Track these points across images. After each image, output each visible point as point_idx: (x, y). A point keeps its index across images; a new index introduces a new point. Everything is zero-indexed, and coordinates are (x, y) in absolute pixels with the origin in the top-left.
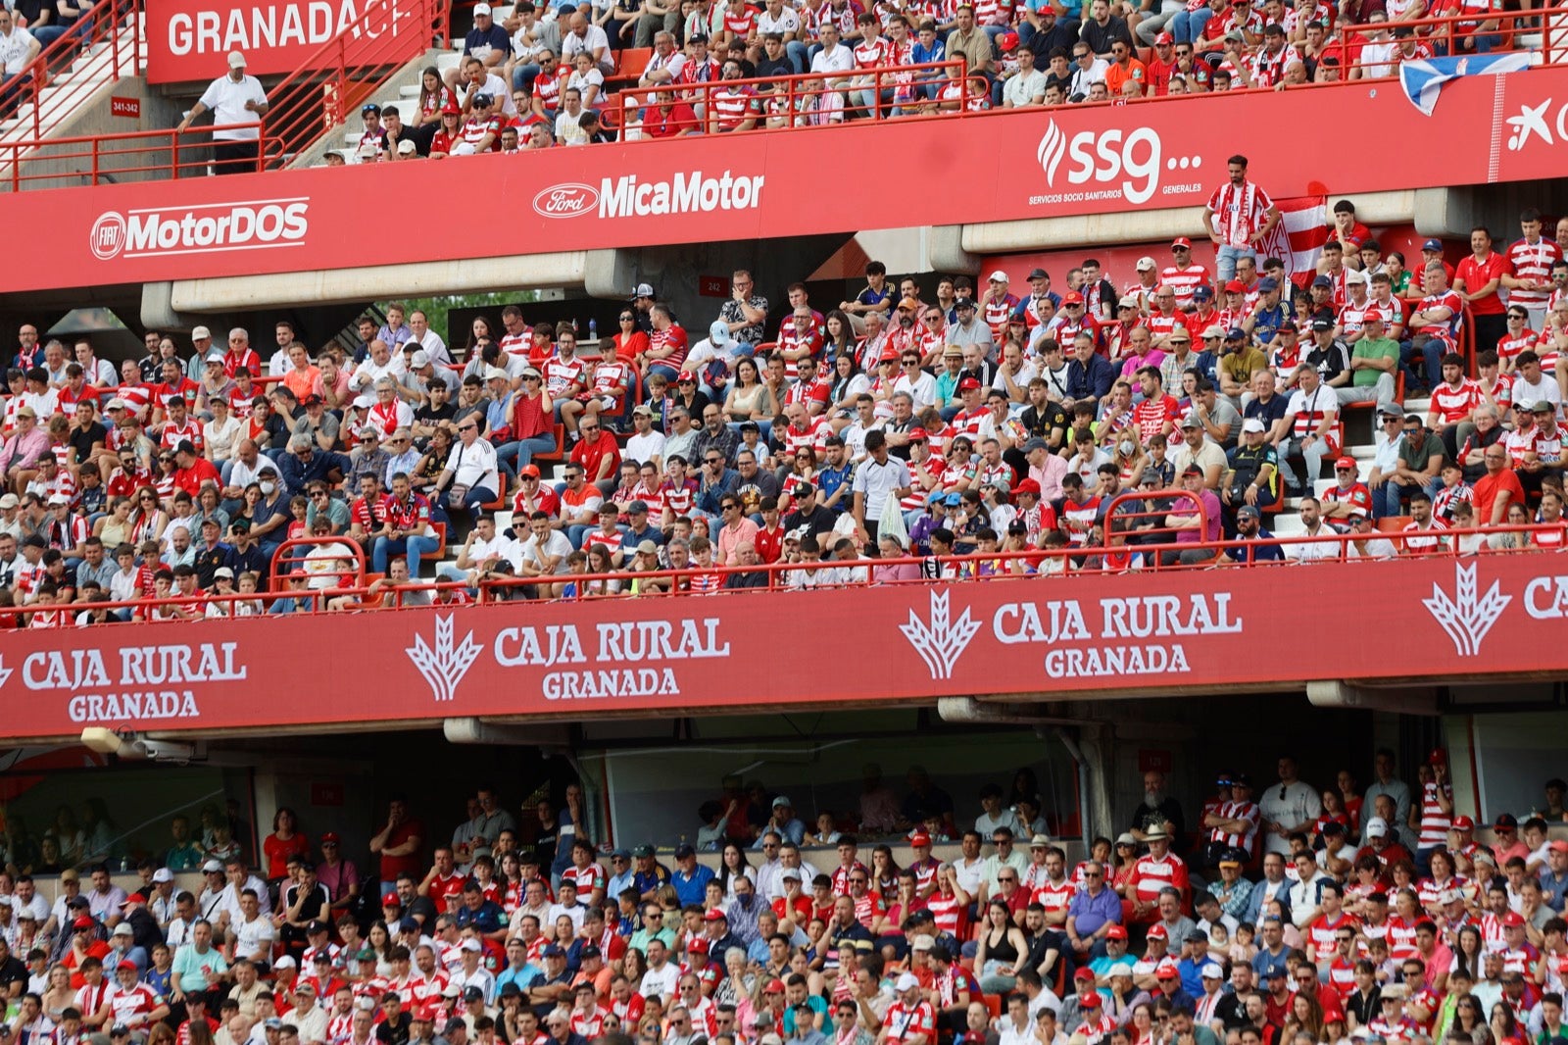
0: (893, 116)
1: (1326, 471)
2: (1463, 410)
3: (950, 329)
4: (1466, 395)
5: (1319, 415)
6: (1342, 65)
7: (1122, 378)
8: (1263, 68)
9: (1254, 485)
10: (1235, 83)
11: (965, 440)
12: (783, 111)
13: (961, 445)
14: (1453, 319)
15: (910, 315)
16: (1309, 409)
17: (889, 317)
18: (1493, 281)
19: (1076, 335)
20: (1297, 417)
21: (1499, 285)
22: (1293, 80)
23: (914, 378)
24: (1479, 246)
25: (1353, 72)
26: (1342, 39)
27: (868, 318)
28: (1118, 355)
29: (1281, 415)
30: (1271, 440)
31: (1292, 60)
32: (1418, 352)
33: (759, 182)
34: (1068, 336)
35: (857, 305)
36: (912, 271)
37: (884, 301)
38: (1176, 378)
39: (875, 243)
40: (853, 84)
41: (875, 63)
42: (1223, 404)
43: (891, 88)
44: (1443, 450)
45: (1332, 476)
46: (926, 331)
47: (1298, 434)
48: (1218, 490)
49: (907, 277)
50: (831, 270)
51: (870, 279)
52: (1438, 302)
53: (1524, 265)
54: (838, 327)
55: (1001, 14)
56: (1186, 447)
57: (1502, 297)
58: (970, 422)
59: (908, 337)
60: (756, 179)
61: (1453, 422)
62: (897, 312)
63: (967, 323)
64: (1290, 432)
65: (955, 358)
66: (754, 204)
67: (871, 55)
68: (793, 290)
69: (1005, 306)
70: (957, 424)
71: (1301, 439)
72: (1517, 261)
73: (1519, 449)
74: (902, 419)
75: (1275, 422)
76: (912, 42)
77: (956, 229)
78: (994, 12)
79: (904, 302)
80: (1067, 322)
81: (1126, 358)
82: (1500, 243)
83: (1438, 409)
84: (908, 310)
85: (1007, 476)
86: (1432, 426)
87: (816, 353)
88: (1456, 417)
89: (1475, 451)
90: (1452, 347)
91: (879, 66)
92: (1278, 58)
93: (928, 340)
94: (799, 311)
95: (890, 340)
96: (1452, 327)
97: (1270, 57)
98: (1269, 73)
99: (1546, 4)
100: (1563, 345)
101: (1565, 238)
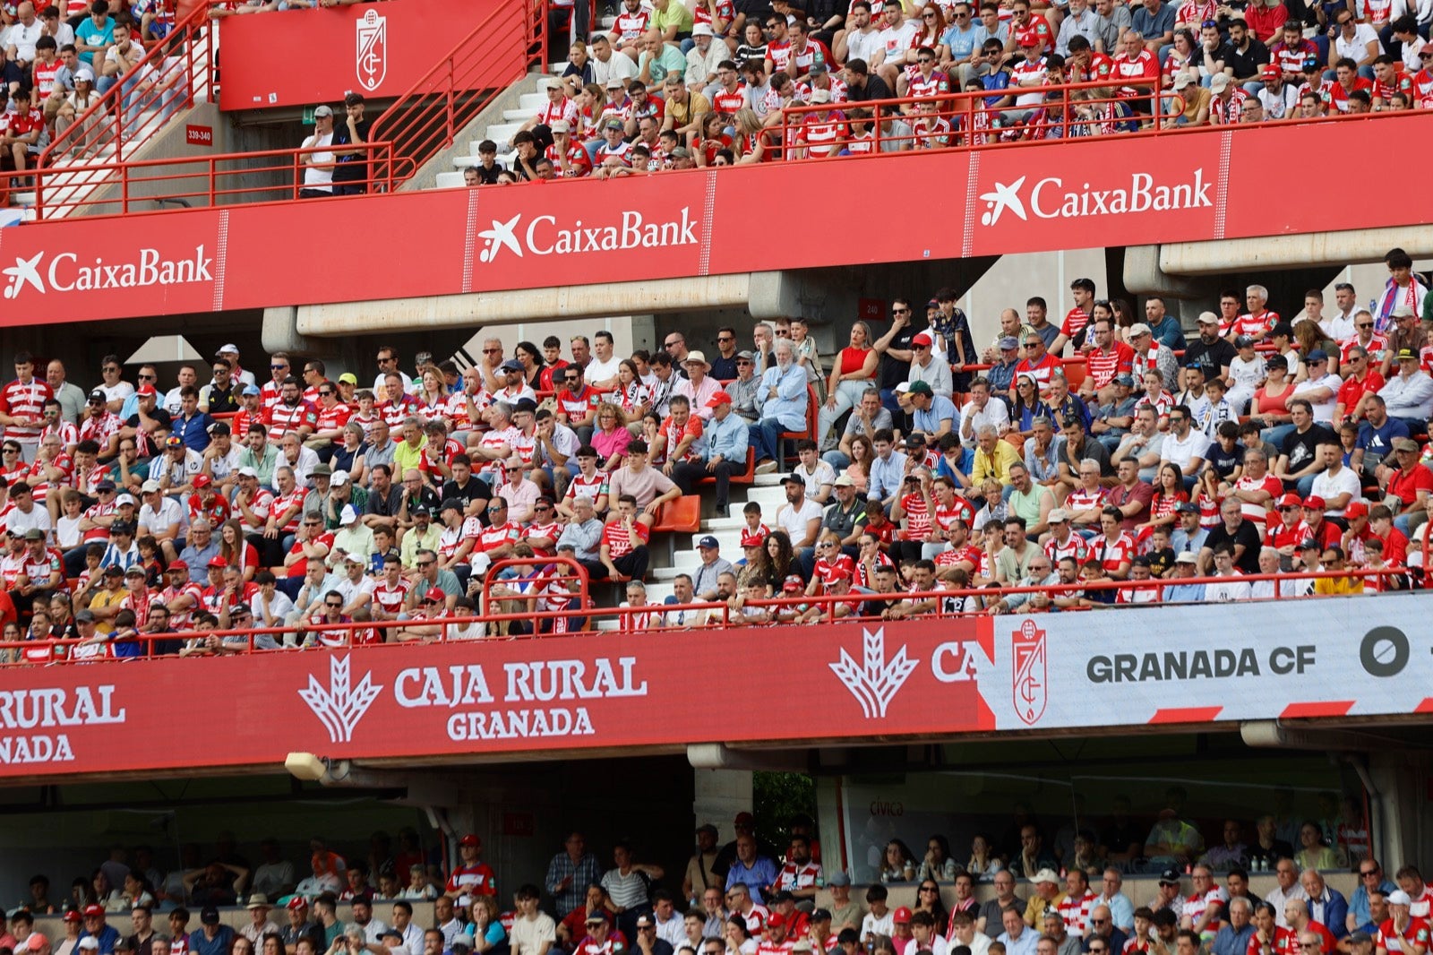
53: (18, 404)
72: (12, 400)
73: (12, 573)
99: (39, 165)
100: (52, 477)
101: (54, 378)
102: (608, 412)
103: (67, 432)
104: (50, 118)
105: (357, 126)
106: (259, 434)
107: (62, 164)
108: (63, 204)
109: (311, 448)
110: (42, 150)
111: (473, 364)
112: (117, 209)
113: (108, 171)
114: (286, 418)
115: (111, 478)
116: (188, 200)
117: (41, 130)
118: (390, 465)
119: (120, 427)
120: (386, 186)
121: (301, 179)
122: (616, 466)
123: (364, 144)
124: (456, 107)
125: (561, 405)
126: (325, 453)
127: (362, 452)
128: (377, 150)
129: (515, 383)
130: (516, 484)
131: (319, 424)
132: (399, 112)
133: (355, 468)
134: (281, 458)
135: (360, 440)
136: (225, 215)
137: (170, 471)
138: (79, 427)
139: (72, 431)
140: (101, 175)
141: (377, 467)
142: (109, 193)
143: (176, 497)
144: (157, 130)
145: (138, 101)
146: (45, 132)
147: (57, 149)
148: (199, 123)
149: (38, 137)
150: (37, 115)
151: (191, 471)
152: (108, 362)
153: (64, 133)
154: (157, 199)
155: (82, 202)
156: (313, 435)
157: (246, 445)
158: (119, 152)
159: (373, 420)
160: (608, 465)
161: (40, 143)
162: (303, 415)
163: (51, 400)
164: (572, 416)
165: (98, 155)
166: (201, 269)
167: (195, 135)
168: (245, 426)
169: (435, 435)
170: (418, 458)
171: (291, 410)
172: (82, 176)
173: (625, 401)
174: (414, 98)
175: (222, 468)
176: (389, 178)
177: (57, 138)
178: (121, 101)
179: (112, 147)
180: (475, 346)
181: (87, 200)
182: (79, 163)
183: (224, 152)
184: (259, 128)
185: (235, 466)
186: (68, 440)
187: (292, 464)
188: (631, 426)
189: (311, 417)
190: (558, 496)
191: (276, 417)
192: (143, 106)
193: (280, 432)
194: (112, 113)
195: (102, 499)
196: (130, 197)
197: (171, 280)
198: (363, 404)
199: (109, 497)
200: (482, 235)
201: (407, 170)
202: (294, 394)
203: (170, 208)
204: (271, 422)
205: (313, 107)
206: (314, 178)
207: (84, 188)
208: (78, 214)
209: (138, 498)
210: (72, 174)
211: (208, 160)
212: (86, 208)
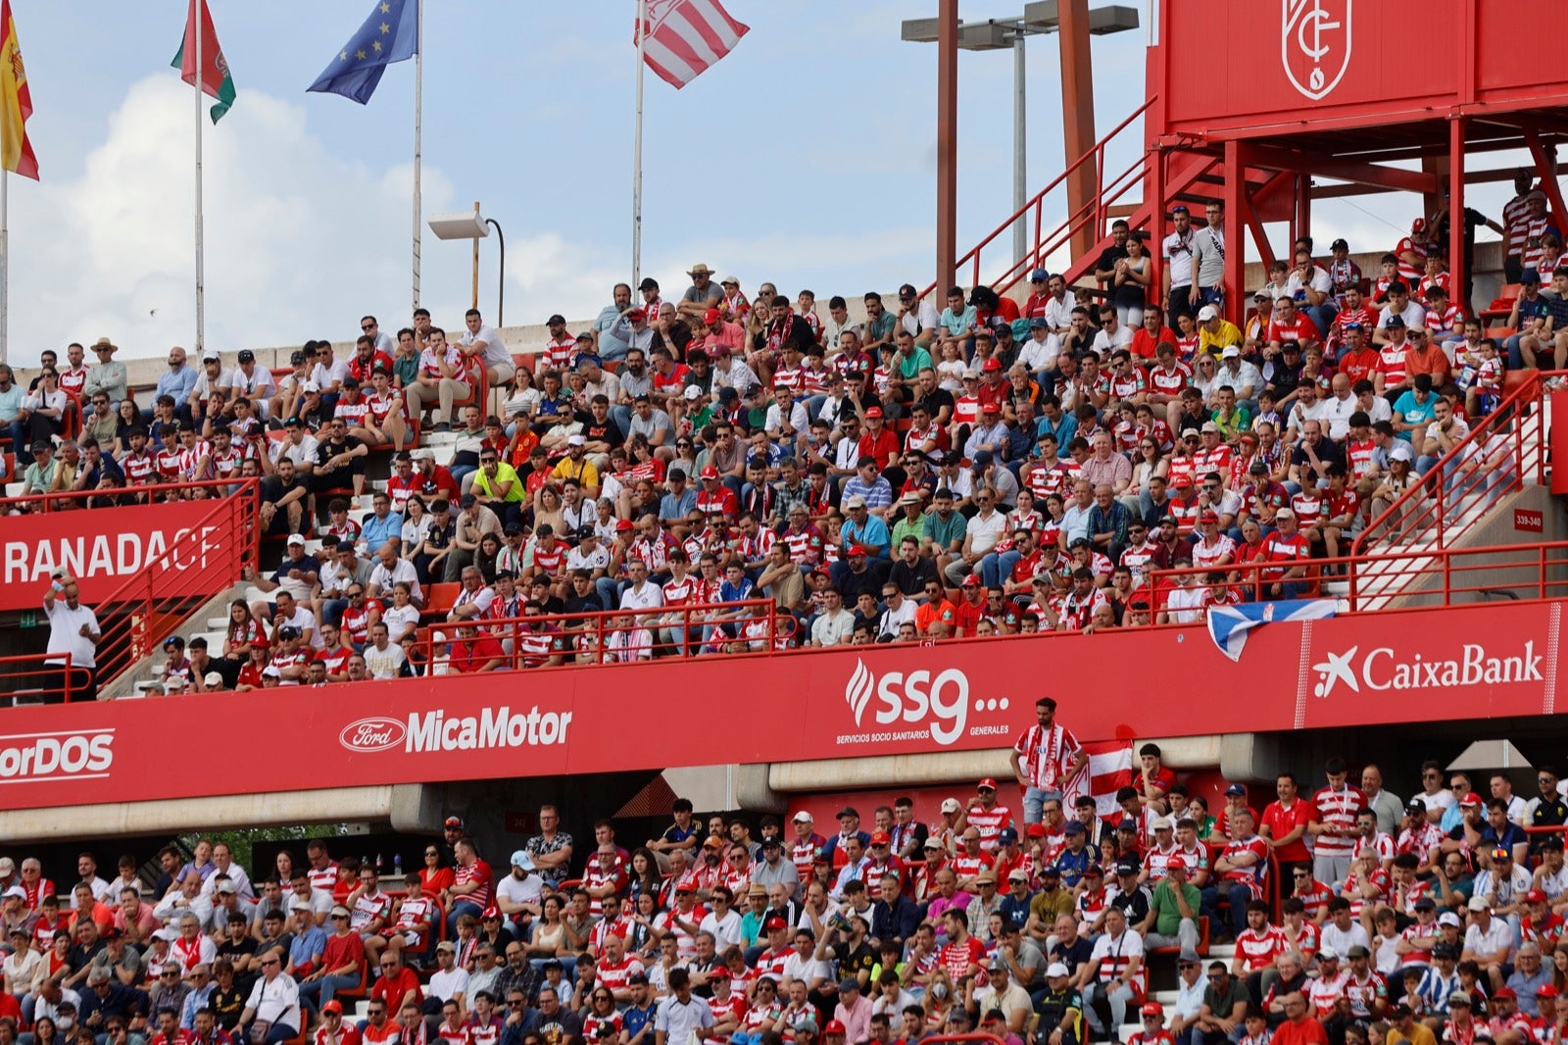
0: (702, 654)
1: (1131, 1017)
2: (1268, 957)
3: (754, 867)
4: (1271, 941)
5: (1125, 960)
6: (1151, 610)
7: (928, 920)
8: (1071, 611)
9: (1059, 1029)
10: (1043, 626)
11: (769, 980)
12: (592, 648)
13: (765, 985)
14: (1258, 864)
15: (715, 853)
16: (1115, 954)
17: (695, 855)
18: (1299, 827)
19: (882, 876)
20: (1103, 961)
21: (1305, 831)
22: (1102, 623)
23: (721, 915)
24: (1284, 793)
25: (1160, 616)
26: (1150, 584)
27: (673, 856)
28: (924, 896)
29: (1087, 959)
30: (1076, 983)
31: (1100, 604)
32: (1224, 898)
33: (567, 718)
34: (874, 876)
35: (662, 843)
36: (719, 809)
37: (690, 839)
38: (982, 921)
39: (681, 781)
40: (661, 621)
41: (685, 600)
42: (1029, 947)
43: (699, 626)
44: (1248, 996)
45: (1137, 1021)
46: (731, 870)
47: (1103, 978)
48: (1022, 1033)
49: (715, 814)
50: (637, 807)
51: (677, 816)
52: (1244, 847)
53: (1330, 812)
54: (644, 864)
55: (811, 553)
56: (991, 989)
57: (1308, 844)
58: (775, 962)
59: (714, 876)
60: (563, 715)
61: (1257, 968)
62: (703, 853)
63: (774, 862)
64: (1095, 976)
65: (759, 898)
66: (562, 740)
67: (680, 593)
68: (599, 826)
69: (810, 847)
70: (762, 964)
71: (1107, 983)
72: (1323, 808)
73: (1323, 998)
74: (705, 959)
75: (1080, 966)
76: (721, 581)
77: (762, 768)
78: (803, 552)
79: (709, 840)
80: (874, 863)
81: (931, 900)
82: (1306, 789)
83: (1242, 955)
84: (713, 848)
85: (811, 1016)
86: (1237, 972)
87: (621, 891)
88: (1260, 964)
89: (1279, 998)
90: (1257, 893)
91: (688, 603)
92: (1086, 602)
93: (733, 880)
94: (602, 849)
95: (696, 878)
96: (1258, 872)
97: (1079, 600)
98: (1078, 617)
99: (1353, 552)
100: (1368, 893)
101: (1370, 785)
103: (1383, 844)
104: (1365, 500)
107: (1378, 551)
108: (1379, 595)
110: (1356, 536)
112: (1438, 601)
113: (1430, 559)
115: (1431, 895)
116: (1516, 592)
117: (1355, 514)
119: (1441, 840)
136: (1557, 609)
137: (1496, 888)
138: (1395, 838)
139: (1389, 844)
140: (1420, 563)
142: (1429, 583)
143: (1503, 917)
144: (1482, 514)
145: (1461, 483)
146: (1359, 519)
147: (1372, 535)
148: (1528, 507)
149: (1352, 521)
150: (1351, 496)
151: (1518, 890)
152: (1428, 767)
153: (1380, 517)
154: (1481, 591)
155: (1400, 592)
158: (1440, 539)
161: (1354, 527)
163: (1364, 809)
165: (1418, 542)
166: (1530, 667)
167: (1524, 520)
172: (1399, 565)
175: (1553, 886)
177: (1373, 523)
178: (1443, 482)
179: (1433, 533)
181: (1404, 591)
182: (1397, 550)
183: (1555, 539)
186: (1383, 852)
192: (1466, 489)
194: (1433, 496)
195: (1420, 918)
196: (1452, 587)
197: (1497, 679)
199: (1428, 916)
203: (1496, 600)
207: (1401, 577)
208: (1395, 605)
209: (1463, 918)
210: (1388, 562)
211: (1538, 548)
212: (1404, 599)
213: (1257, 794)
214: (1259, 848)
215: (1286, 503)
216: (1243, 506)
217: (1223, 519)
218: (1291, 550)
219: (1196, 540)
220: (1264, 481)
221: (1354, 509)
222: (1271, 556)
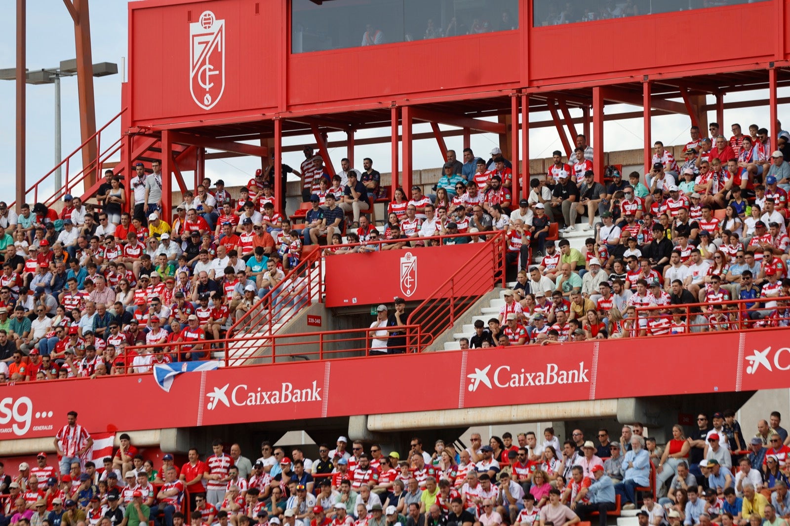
6: (125, 366)
8: (85, 367)
10: (70, 375)
14: (179, 494)
18: (199, 475)
22: (100, 373)
24: (192, 458)
25: (129, 369)
26: (125, 353)
28: (9, 512)
32: (162, 512)
52: (172, 486)
53: (215, 467)
57: (204, 484)
72: (211, 465)
90: (178, 508)
92: (92, 362)
96: (179, 499)
97: (88, 361)
98: (88, 370)
99: (227, 337)
100: (233, 509)
101: (234, 454)
102: (539, 475)
103: (242, 484)
104: (232, 310)
105: (401, 316)
106: (347, 485)
107: (239, 336)
108: (240, 358)
109: (376, 493)
110: (228, 328)
111: (465, 448)
112: (269, 361)
113: (265, 340)
114: (361, 477)
115: (266, 509)
116: (308, 356)
117: (227, 317)
118: (419, 503)
119: (270, 481)
120: (417, 349)
121: (370, 345)
122: (544, 504)
123: (404, 326)
124: (455, 306)
125: (514, 470)
126: (383, 496)
127: (403, 495)
128: (412, 329)
129: (488, 459)
130: (489, 514)
131: (380, 480)
132: (424, 309)
133: (400, 505)
134: (359, 499)
135: (402, 489)
136: (328, 364)
137: (299, 506)
138: (248, 480)
139: (245, 483)
140: (261, 342)
141: (412, 504)
142: (265, 352)
143: (302, 519)
144: (291, 318)
145: (281, 302)
146: (230, 319)
147: (237, 328)
148: (314, 314)
149: (226, 321)
150: (225, 309)
151: (309, 506)
152: (265, 445)
153: (241, 319)
154: (291, 356)
155: (250, 357)
156: (376, 486)
157: (340, 491)
158: (270, 330)
159: (410, 478)
160: (539, 504)
161: (227, 324)
162: (371, 475)
163: (232, 466)
164: (521, 477)
165: (259, 331)
166: (315, 394)
167: (312, 320)
168: (339, 481)
169: (444, 488)
170: (434, 499)
171: (364, 472)
172: (250, 343)
173: (549, 468)
174: (432, 301)
175: (326, 504)
176: (418, 345)
177: (237, 322)
178: (271, 302)
179: (267, 327)
180: (465, 438)
181: (253, 356)
182: (249, 336)
183: (328, 330)
184: (347, 317)
185: (333, 503)
186: (242, 488)
187: (366, 502)
188: (552, 482)
189: (375, 476)
190: (512, 521)
191: (356, 476)
192: (283, 305)
193: (358, 484)
194: (267, 308)
195: (260, 520)
196: (276, 354)
197: (299, 400)
198: (403, 470)
199: (264, 519)
200: (470, 376)
201: (428, 340)
202: (366, 463)
203: (298, 360)
204: (353, 479)
205: (377, 305)
206: (377, 344)
207: (251, 349)
208: (248, 363)
209: (281, 520)
210: (244, 342)
211: (319, 334)
212: (252, 360)
213: (179, 459)
214: (179, 486)
215: (193, 312)
216: (171, 314)
217: (162, 320)
218: (195, 336)
219: (148, 331)
220: (182, 301)
221: (226, 315)
222: (185, 339)
